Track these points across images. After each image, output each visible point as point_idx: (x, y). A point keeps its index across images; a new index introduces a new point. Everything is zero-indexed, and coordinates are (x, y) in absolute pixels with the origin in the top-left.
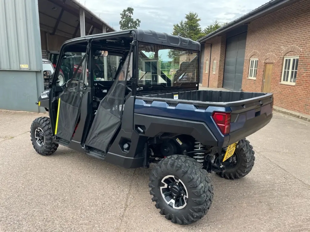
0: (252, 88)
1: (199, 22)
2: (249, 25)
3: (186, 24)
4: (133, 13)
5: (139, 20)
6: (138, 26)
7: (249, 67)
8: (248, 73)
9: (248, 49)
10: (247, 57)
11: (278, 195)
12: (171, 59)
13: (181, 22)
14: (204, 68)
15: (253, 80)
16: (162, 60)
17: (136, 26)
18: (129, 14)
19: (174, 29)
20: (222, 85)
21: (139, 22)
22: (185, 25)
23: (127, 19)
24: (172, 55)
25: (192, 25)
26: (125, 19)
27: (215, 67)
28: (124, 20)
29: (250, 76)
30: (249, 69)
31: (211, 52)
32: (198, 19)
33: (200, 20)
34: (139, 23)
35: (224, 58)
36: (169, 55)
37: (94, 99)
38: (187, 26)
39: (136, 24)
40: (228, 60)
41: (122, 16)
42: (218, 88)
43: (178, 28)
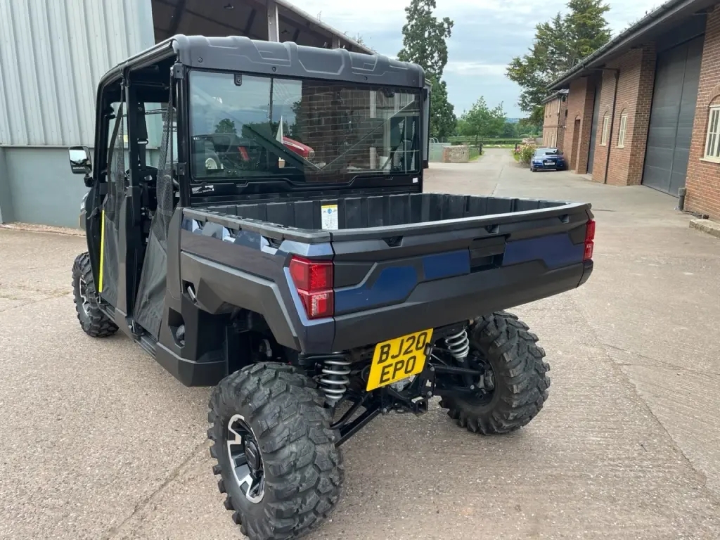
0: (712, 186)
1: (604, 15)
2: (710, 14)
3: (570, 20)
4: (437, 5)
5: (451, 20)
6: (446, 36)
7: (706, 128)
8: (704, 145)
9: (704, 80)
10: (701, 101)
11: (586, 494)
12: (525, 112)
13: (555, 17)
14: (598, 134)
15: (715, 163)
16: (504, 116)
17: (442, 35)
18: (426, 8)
19: (538, 37)
20: (640, 176)
21: (451, 24)
22: (566, 24)
23: (420, 21)
24: (531, 102)
25: (584, 24)
26: (416, 19)
27: (623, 131)
28: (414, 22)
29: (708, 154)
30: (705, 135)
31: (616, 92)
32: (601, 6)
33: (607, 9)
34: (449, 28)
35: (648, 107)
36: (521, 102)
37: (144, 214)
38: (573, 26)
39: (442, 30)
40: (656, 110)
41: (409, 15)
42: (628, 185)
43: (548, 33)
